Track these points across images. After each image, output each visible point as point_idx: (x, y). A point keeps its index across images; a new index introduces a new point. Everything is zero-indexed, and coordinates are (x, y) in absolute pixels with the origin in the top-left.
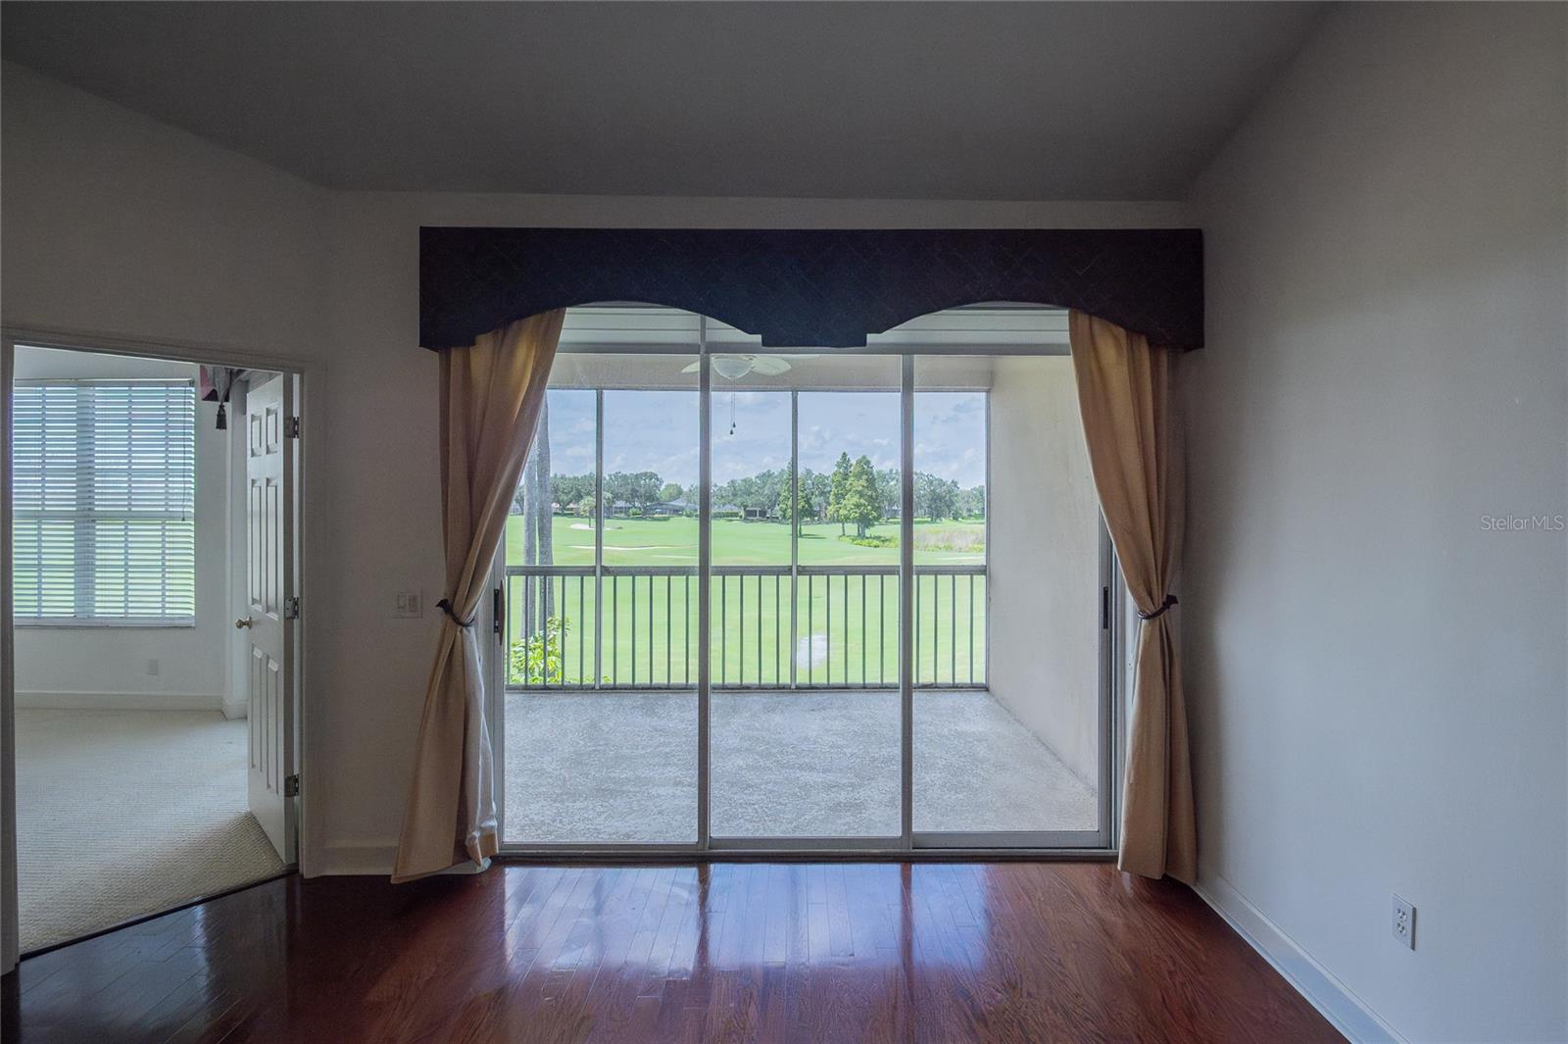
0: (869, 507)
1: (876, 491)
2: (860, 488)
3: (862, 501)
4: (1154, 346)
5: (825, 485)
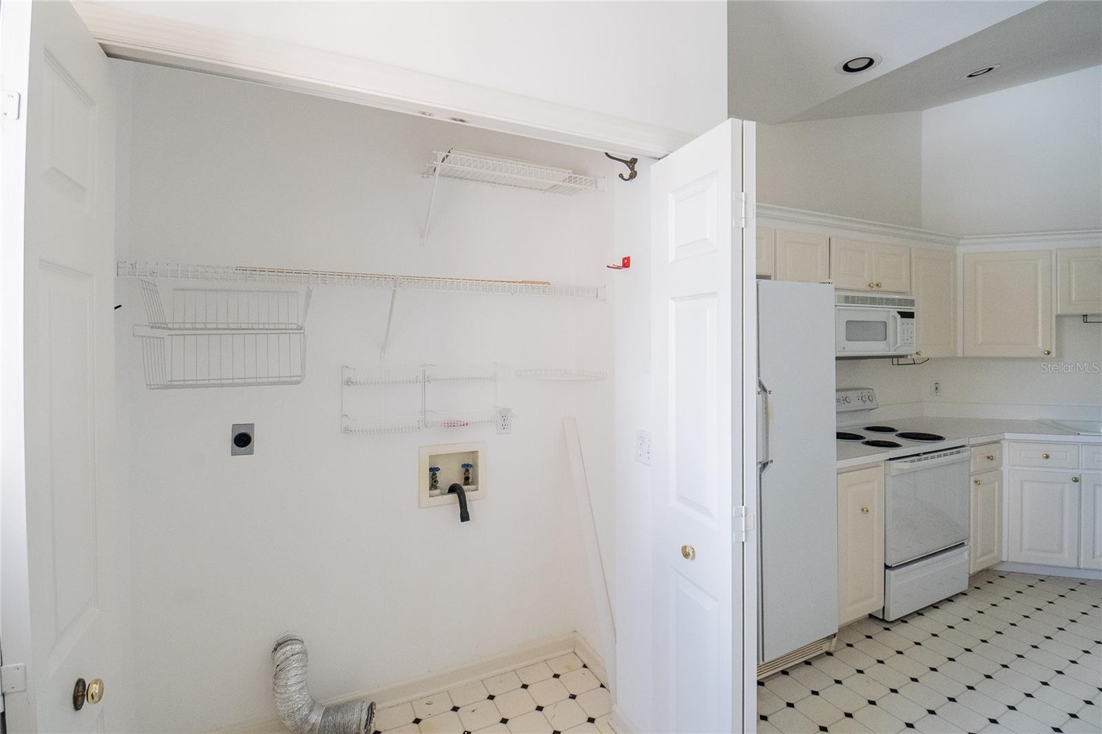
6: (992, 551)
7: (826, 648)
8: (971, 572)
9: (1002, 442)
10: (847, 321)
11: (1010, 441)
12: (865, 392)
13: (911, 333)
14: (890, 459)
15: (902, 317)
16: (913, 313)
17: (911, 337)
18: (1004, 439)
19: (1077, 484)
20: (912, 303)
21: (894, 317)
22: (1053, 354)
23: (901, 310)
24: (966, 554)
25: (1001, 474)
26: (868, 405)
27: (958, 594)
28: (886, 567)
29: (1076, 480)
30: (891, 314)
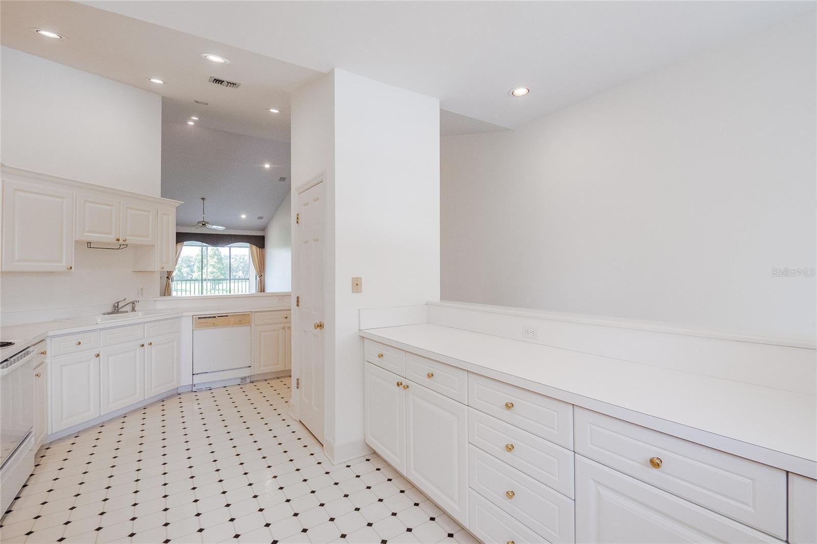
0: (219, 274)
1: (223, 264)
2: (213, 263)
3: (215, 270)
4: (259, 248)
5: (190, 261)
11: (54, 336)
18: (48, 337)
19: (98, 358)
22: (73, 268)
27: (30, 476)
29: (97, 356)
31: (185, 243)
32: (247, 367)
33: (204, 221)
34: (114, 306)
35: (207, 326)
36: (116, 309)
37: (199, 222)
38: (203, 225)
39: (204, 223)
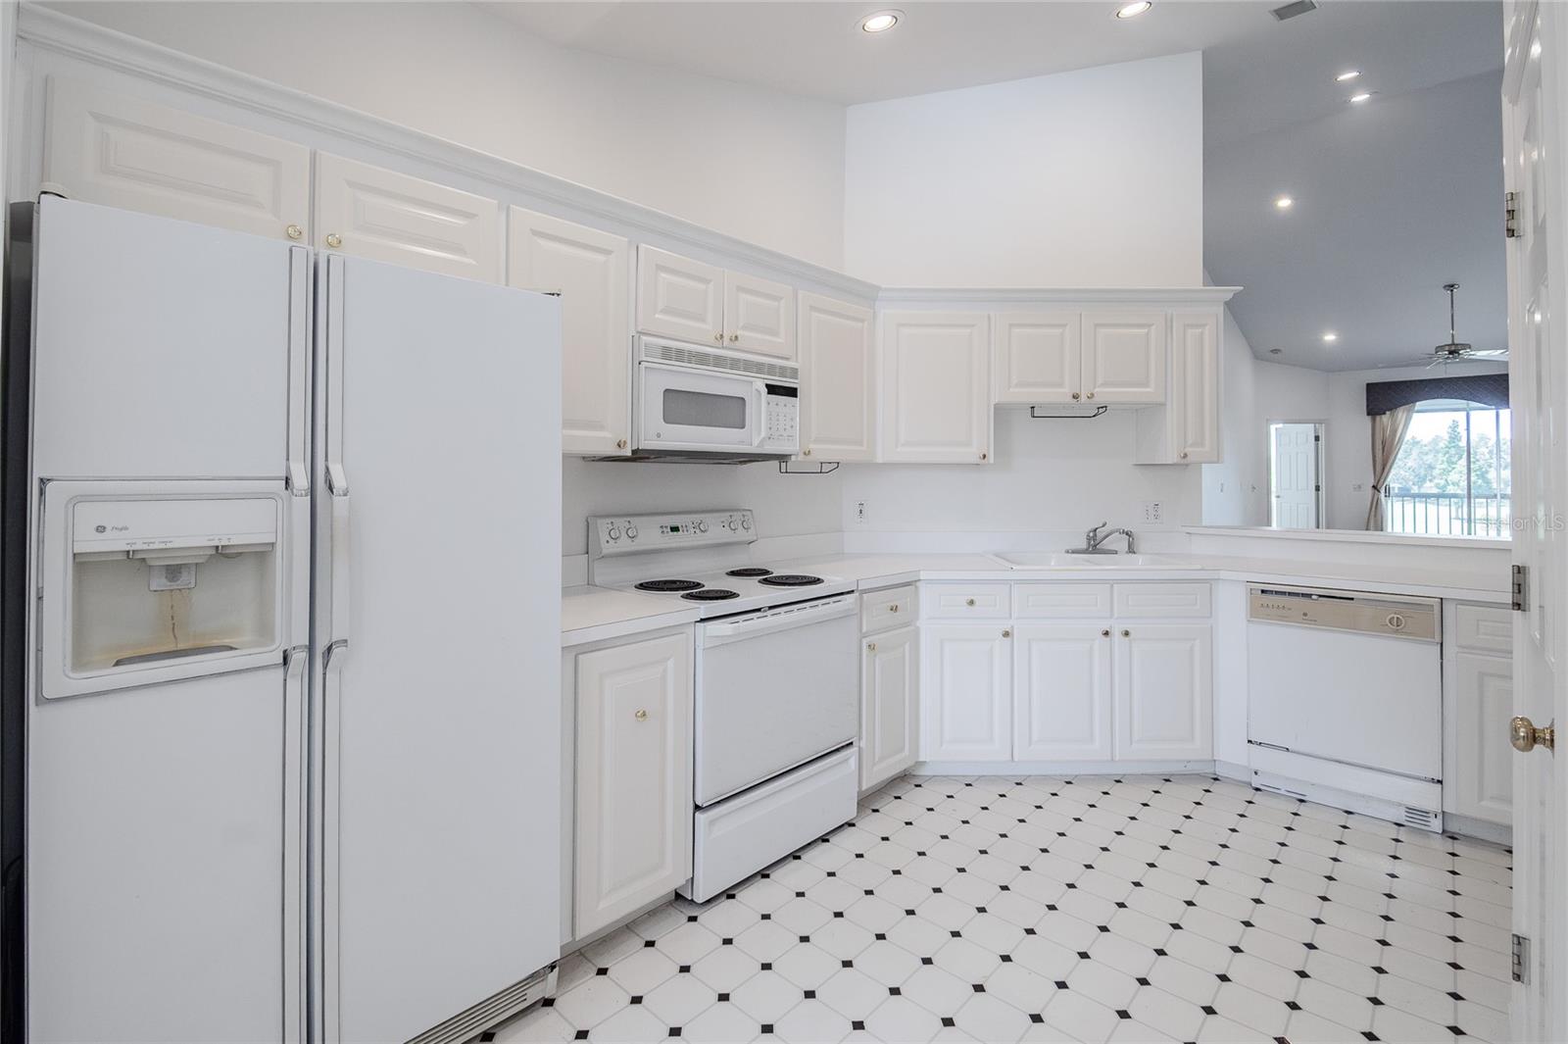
6: (902, 749)
7: (534, 994)
8: (864, 788)
9: (918, 584)
10: (666, 390)
11: (930, 581)
12: (737, 516)
13: (792, 419)
14: (702, 620)
15: (769, 393)
16: (796, 389)
17: (792, 427)
18: (919, 580)
19: (1008, 639)
20: (794, 373)
21: (759, 392)
22: (991, 459)
23: (769, 382)
24: (853, 763)
25: (917, 632)
26: (741, 535)
27: (843, 825)
28: (697, 808)
29: (1006, 634)
30: (755, 386)
31: (1419, 405)
32: (1425, 780)
33: (1453, 344)
34: (1089, 539)
35: (1282, 618)
36: (1094, 545)
37: (1439, 348)
38: (1451, 353)
39: (1453, 348)
